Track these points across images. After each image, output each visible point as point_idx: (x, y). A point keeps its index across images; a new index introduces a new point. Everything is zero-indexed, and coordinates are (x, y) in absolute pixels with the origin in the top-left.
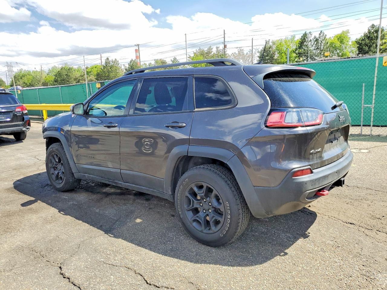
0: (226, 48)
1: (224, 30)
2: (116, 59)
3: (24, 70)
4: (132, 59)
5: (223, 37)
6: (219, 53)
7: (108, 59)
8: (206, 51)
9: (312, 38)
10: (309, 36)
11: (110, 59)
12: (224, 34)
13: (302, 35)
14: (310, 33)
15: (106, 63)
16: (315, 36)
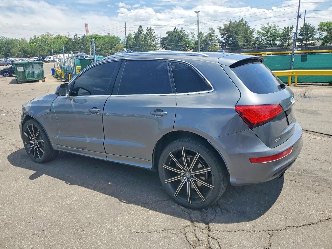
0: (300, 17)
2: (151, 28)
5: (298, 6)
7: (141, 27)
12: (300, 2)
15: (139, 30)
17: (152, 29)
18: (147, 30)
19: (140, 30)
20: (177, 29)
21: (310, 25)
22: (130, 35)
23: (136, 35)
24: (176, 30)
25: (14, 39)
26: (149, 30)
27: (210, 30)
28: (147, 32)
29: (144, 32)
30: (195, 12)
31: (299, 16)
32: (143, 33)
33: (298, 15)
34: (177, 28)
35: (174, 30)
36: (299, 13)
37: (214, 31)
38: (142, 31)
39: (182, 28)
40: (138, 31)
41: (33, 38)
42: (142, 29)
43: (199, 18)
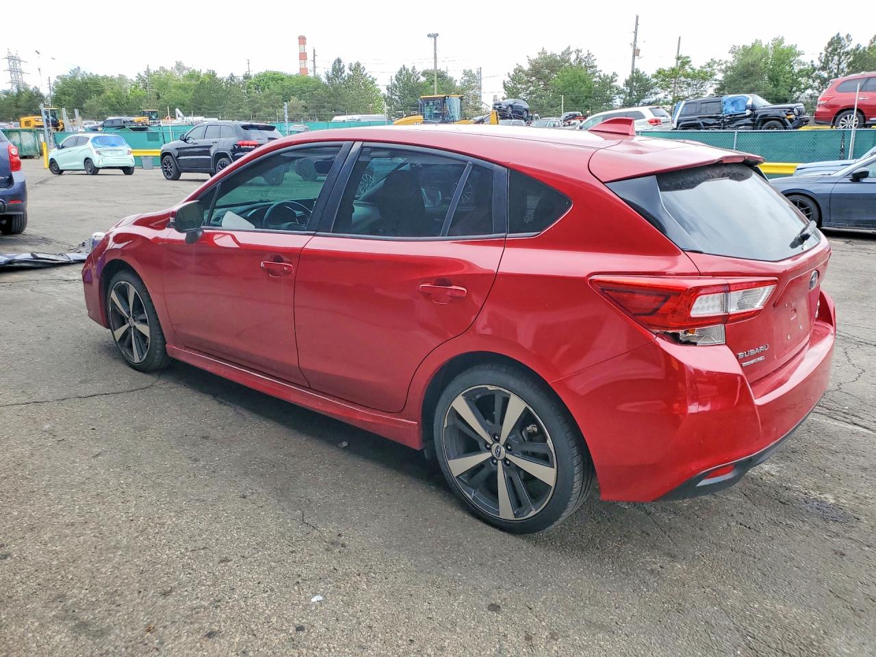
0: (637, 55)
1: (637, 17)
2: (358, 65)
3: (82, 71)
4: (404, 66)
5: (634, 30)
6: (580, 63)
7: (339, 61)
8: (558, 58)
9: (849, 49)
10: (845, 42)
11: (346, 63)
12: (637, 24)
13: (830, 40)
14: (848, 36)
16: (858, 45)
17: (362, 66)
18: (350, 69)
19: (338, 68)
21: (644, 72)
22: (317, 78)
23: (328, 78)
24: (404, 72)
25: (101, 74)
26: (357, 68)
27: (466, 73)
28: (351, 73)
29: (345, 74)
30: (429, 36)
31: (636, 53)
32: (343, 75)
33: (634, 50)
34: (406, 67)
35: (401, 70)
36: (635, 45)
37: (473, 76)
38: (341, 70)
40: (333, 70)
41: (142, 74)
42: (341, 66)
43: (437, 48)
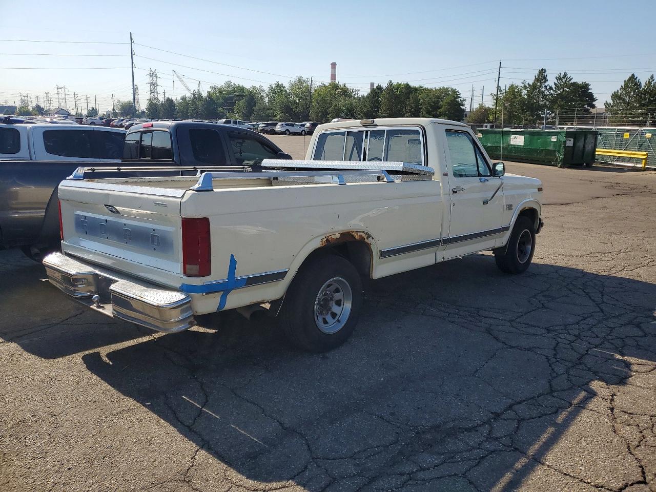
20: (637, 78)
39: (652, 77)
